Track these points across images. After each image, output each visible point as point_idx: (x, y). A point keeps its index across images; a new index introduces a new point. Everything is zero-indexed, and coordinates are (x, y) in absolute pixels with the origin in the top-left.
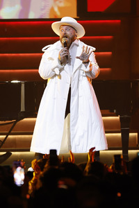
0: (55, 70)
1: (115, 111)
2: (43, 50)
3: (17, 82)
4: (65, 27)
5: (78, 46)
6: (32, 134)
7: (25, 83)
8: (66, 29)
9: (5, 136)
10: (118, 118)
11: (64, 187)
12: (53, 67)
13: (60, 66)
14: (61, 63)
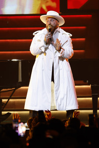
0: (42, 48)
1: (87, 81)
2: (33, 34)
3: (16, 60)
4: (50, 19)
5: (59, 32)
6: (25, 98)
7: (21, 61)
8: (51, 20)
9: (7, 100)
10: (90, 86)
11: (50, 137)
12: (40, 46)
13: (45, 46)
14: (46, 44)
